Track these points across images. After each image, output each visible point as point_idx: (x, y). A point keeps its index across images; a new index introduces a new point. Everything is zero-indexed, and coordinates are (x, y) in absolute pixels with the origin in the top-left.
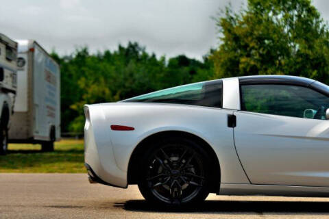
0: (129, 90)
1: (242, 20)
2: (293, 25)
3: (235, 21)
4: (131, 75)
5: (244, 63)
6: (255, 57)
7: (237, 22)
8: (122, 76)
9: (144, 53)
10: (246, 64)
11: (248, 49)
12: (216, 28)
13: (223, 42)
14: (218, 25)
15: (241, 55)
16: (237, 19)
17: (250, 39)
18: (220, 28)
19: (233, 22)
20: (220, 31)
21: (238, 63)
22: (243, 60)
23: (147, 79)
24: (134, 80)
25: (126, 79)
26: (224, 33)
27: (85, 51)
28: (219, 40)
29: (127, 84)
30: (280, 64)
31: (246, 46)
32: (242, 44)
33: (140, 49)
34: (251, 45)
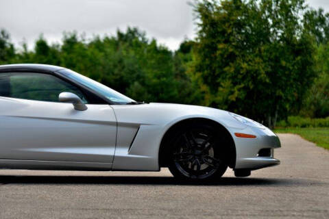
0: (118, 77)
1: (220, 5)
2: (272, 10)
3: (212, 7)
4: (121, 61)
5: (222, 49)
6: (233, 44)
7: (214, 7)
8: (111, 63)
9: (143, 39)
10: (224, 50)
11: (226, 35)
12: (194, 14)
13: (200, 28)
14: (196, 11)
15: (219, 42)
16: (215, 5)
17: (227, 25)
18: (198, 14)
19: (210, 8)
20: (198, 17)
21: (216, 49)
22: (220, 46)
23: (137, 66)
24: (123, 67)
25: (115, 66)
26: (201, 18)
27: (74, 38)
28: (197, 26)
29: (116, 71)
30: (260, 50)
31: (224, 32)
32: (219, 30)
33: (140, 35)
34: (229, 31)
